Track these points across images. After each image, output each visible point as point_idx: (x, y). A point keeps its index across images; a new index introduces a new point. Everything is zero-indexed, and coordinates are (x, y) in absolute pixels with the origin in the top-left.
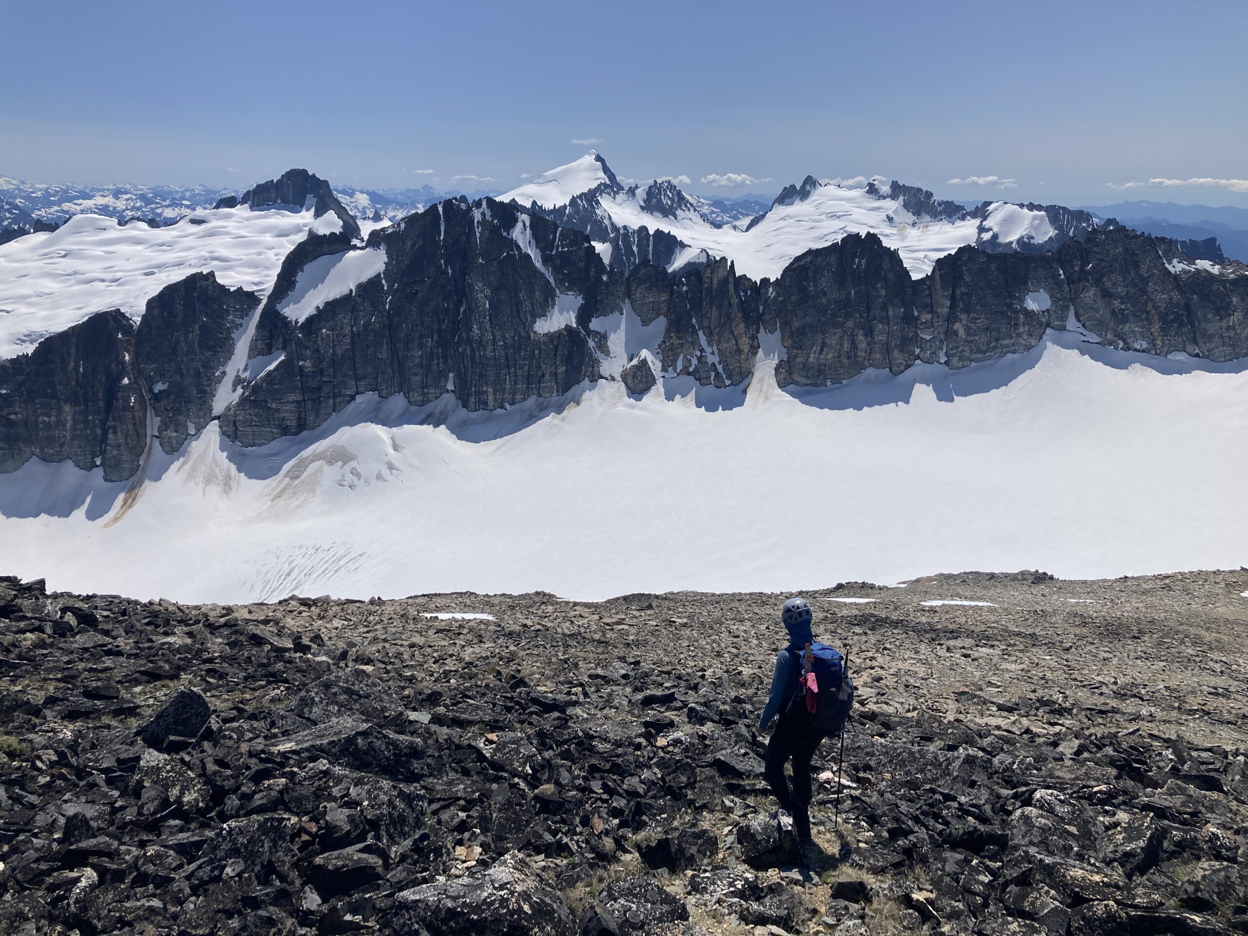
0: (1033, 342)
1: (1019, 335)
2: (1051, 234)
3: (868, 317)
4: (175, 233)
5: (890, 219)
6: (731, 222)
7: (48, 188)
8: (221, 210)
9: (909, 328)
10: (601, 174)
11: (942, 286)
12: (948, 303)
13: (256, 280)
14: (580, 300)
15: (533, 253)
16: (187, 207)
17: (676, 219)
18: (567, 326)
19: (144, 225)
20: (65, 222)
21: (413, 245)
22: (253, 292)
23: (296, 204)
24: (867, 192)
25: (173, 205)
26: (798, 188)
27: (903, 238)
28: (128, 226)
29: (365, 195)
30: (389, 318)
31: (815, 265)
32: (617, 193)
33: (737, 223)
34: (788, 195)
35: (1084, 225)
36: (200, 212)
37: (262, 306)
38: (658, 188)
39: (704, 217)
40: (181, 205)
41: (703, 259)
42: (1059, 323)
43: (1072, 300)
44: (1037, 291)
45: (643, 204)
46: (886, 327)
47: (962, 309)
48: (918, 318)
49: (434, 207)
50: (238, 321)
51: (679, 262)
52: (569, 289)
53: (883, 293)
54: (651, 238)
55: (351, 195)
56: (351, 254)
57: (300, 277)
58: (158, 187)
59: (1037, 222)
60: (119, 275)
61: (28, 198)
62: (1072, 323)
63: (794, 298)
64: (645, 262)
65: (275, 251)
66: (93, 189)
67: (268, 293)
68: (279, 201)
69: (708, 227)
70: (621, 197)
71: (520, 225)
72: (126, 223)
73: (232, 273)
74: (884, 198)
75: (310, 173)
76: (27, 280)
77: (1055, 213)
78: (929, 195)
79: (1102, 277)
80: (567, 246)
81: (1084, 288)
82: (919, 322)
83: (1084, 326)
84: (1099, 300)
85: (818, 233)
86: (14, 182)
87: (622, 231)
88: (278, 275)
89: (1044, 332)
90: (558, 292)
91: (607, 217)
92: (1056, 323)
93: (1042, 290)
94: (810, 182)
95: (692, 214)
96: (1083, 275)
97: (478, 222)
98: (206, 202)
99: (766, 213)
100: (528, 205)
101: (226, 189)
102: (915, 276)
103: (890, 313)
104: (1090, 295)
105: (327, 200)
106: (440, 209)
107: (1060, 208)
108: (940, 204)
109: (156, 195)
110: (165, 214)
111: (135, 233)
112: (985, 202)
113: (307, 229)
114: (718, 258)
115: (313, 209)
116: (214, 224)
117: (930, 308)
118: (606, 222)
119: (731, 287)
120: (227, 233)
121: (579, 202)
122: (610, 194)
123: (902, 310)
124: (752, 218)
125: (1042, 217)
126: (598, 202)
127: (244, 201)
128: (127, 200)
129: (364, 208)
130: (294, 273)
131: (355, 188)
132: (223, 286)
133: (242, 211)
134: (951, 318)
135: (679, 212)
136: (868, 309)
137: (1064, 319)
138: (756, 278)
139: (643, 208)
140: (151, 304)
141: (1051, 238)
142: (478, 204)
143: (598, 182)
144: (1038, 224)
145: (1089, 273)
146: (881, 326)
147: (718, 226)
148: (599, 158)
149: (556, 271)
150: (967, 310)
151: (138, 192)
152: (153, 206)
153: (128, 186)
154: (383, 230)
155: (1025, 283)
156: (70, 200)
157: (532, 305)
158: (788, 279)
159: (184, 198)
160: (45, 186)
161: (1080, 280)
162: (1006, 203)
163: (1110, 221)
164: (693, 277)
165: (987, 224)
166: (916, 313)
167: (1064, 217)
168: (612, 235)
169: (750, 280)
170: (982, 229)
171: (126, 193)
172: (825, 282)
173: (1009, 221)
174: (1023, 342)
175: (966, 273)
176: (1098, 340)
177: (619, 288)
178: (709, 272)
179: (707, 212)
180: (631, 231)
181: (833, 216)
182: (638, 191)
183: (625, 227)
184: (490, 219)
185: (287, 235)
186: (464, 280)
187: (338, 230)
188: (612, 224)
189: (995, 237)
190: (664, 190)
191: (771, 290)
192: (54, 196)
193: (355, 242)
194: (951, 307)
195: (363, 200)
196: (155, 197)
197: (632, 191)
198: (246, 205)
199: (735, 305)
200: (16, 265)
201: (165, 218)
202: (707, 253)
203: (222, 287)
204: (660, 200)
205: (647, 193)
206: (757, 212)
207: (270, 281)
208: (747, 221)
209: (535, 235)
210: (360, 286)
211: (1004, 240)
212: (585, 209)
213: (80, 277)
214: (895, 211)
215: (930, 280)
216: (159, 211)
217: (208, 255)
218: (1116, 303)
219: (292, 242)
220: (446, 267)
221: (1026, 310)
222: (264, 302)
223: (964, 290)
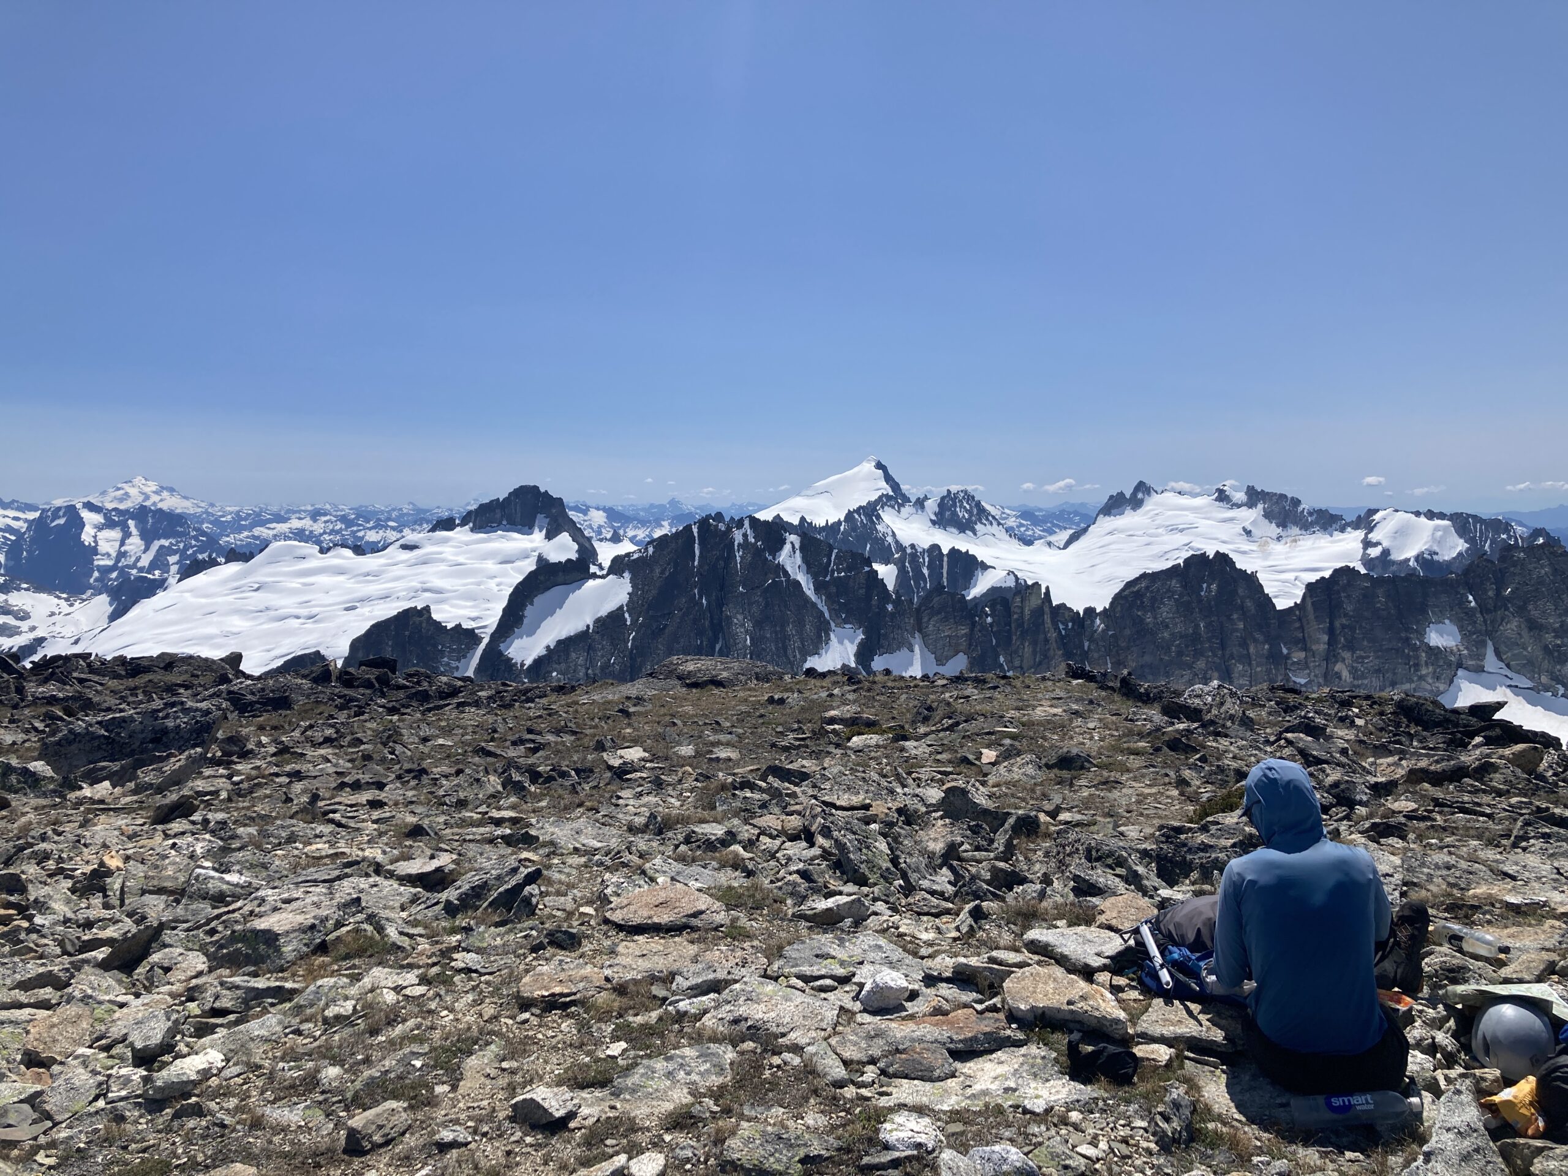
0: (1442, 687)
1: (1422, 678)
2: (1459, 549)
3: (1223, 655)
4: (382, 561)
5: (1248, 533)
6: (1045, 537)
7: (239, 512)
8: (438, 533)
9: (1277, 669)
10: (883, 484)
11: (1316, 617)
12: (1326, 638)
13: (474, 614)
14: (861, 637)
15: (802, 578)
16: (393, 529)
17: (975, 534)
18: (844, 666)
19: (348, 553)
20: (261, 551)
21: (662, 572)
22: (473, 630)
23: (523, 525)
24: (1216, 500)
25: (378, 527)
26: (1128, 496)
27: (1266, 555)
28: (329, 554)
29: (601, 512)
30: (631, 659)
31: (1152, 592)
32: (900, 506)
33: (1052, 538)
34: (1116, 505)
35: (1504, 536)
36: (410, 537)
37: (483, 646)
38: (952, 499)
39: (1009, 531)
40: (386, 527)
41: (1011, 583)
42: (1473, 663)
43: (1490, 634)
44: (1440, 622)
45: (934, 518)
46: (1247, 668)
47: (1344, 646)
48: (1287, 657)
49: (688, 528)
50: (454, 664)
51: (979, 587)
52: (846, 621)
53: (1241, 626)
54: (945, 559)
55: (585, 512)
56: (591, 583)
57: (529, 611)
58: (361, 506)
59: (1440, 533)
60: (315, 610)
61: (216, 522)
62: (1491, 661)
63: (1127, 632)
64: (939, 588)
65: (497, 580)
66: (288, 511)
67: (491, 630)
68: (504, 522)
69: (1015, 544)
70: (907, 510)
71: (787, 547)
72: (329, 549)
73: (446, 607)
74: (1239, 506)
75: (542, 490)
76: (214, 618)
77: (1462, 523)
78: (1296, 502)
79: (1525, 604)
80: (843, 570)
81: (1502, 620)
82: (1289, 662)
83: (1508, 666)
84: (1525, 633)
85: (1156, 549)
86: (203, 505)
87: (909, 551)
88: (504, 610)
89: (1455, 674)
90: (833, 624)
91: (890, 533)
92: (1470, 663)
93: (1447, 621)
94: (1143, 489)
95: (995, 529)
96: (1501, 602)
97: (739, 544)
98: (415, 523)
99: (1089, 526)
100: (795, 521)
101: (438, 507)
102: (1281, 604)
103: (1252, 650)
104: (1512, 627)
105: (560, 520)
106: (695, 530)
107: (1469, 515)
108: (1310, 514)
109: (358, 516)
110: (367, 538)
111: (336, 562)
112: (1369, 510)
113: (536, 554)
114: (1030, 583)
115: (544, 531)
116: (428, 549)
117: (1303, 644)
118: (889, 539)
119: (1047, 618)
120: (443, 560)
121: (856, 516)
122: (893, 507)
123: (1267, 647)
124: (1071, 532)
125: (1445, 528)
126: (879, 517)
127: (464, 522)
128: (326, 522)
129: (600, 527)
130: (523, 607)
131: (589, 504)
132: (440, 623)
133: (461, 534)
134: (1331, 656)
135: (978, 527)
136: (1223, 647)
137: (1481, 657)
138: (1078, 606)
139: (934, 523)
140: (355, 645)
141: (1460, 554)
142: (740, 524)
143: (879, 493)
144: (1441, 537)
145: (1508, 599)
146: (1241, 667)
147: (1028, 542)
148: (879, 466)
149: (831, 600)
150: (1350, 647)
151: (339, 513)
152: (355, 528)
153: (328, 507)
154: (628, 555)
155: (1423, 611)
156: (263, 523)
157: (802, 641)
158: (1119, 608)
159: (389, 519)
160: (237, 508)
161: (1496, 608)
162: (1397, 511)
163: (1537, 532)
164: (998, 607)
165: (1374, 537)
166: (1285, 651)
167: (1475, 528)
168: (896, 556)
169: (1070, 609)
170: (1367, 544)
171: (325, 514)
172: (1166, 611)
173: (1401, 533)
174: (1428, 687)
175: (1345, 600)
176: (1530, 684)
177: (907, 620)
178: (1018, 599)
179: (1014, 524)
180: (919, 550)
181: (1174, 529)
182: (927, 503)
183: (913, 546)
184: (753, 540)
185: (513, 562)
186: (722, 612)
187: (574, 556)
188: (897, 542)
189: (1386, 553)
190: (960, 501)
191: (1098, 621)
192: (245, 519)
193: (593, 569)
194: (1329, 643)
195: (598, 517)
196: (357, 518)
197: (920, 503)
198: (467, 527)
199: (1053, 640)
200: (203, 601)
201: (368, 542)
202: (1016, 576)
203: (438, 624)
204: (955, 514)
205: (939, 505)
206: (1078, 524)
207: (491, 616)
208: (1065, 535)
209: (805, 560)
210: (599, 621)
211: (1397, 556)
212: (863, 525)
213: (272, 613)
214: (1254, 523)
215: (1300, 610)
216: (361, 534)
217: (419, 586)
218: (1549, 637)
219: (519, 570)
220: (701, 598)
221: (1427, 645)
222: (486, 641)
223: (1344, 621)
